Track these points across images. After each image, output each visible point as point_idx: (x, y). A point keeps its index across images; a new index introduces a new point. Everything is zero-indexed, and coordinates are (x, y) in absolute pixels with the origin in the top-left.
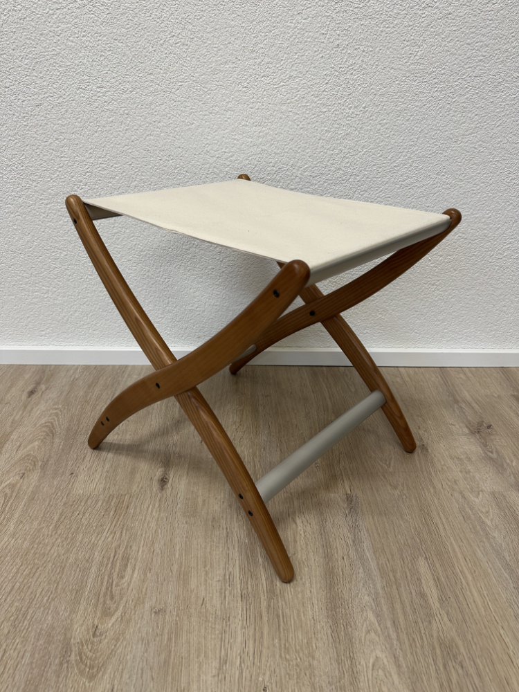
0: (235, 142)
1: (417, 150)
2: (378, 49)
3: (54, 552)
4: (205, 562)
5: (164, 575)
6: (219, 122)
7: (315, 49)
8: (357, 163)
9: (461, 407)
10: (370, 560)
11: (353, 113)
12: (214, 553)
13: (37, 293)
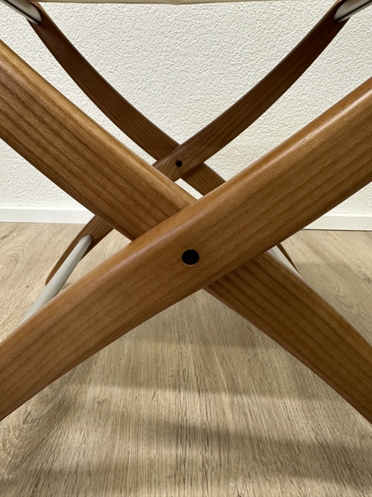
4: (156, 359)
5: (111, 367)
8: (290, 41)
12: (166, 351)
13: (17, 159)
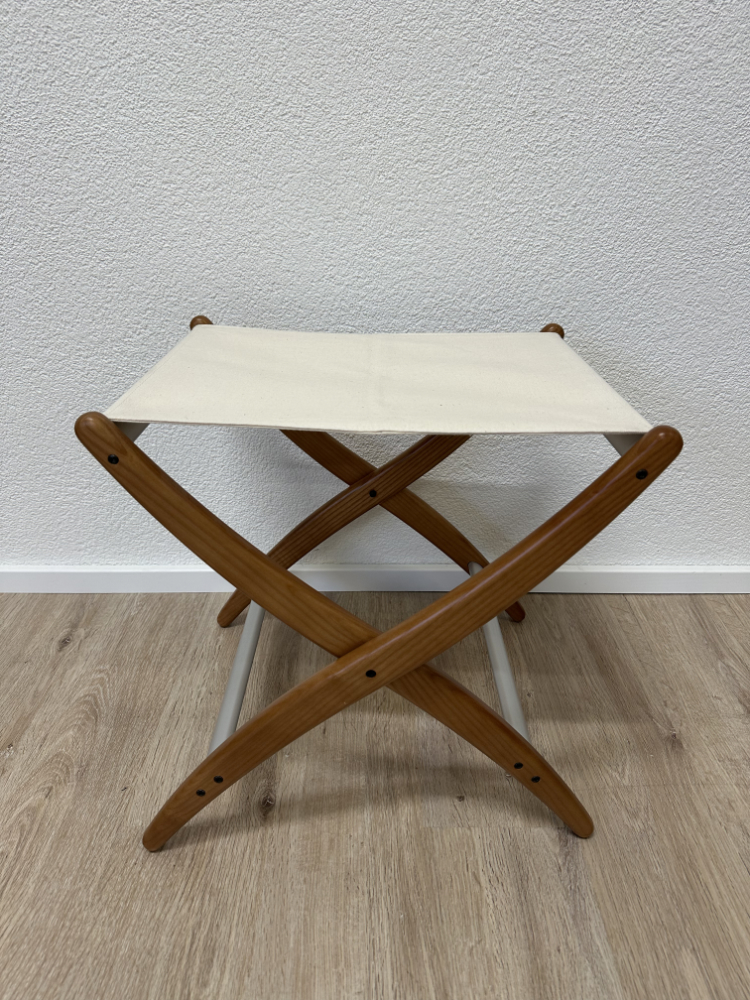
0: (374, 261)
1: (656, 268)
2: (597, 116)
3: (97, 936)
4: (337, 955)
5: (272, 980)
6: (350, 232)
7: (498, 119)
9: (728, 666)
10: (602, 952)
11: (557, 214)
12: (350, 938)
